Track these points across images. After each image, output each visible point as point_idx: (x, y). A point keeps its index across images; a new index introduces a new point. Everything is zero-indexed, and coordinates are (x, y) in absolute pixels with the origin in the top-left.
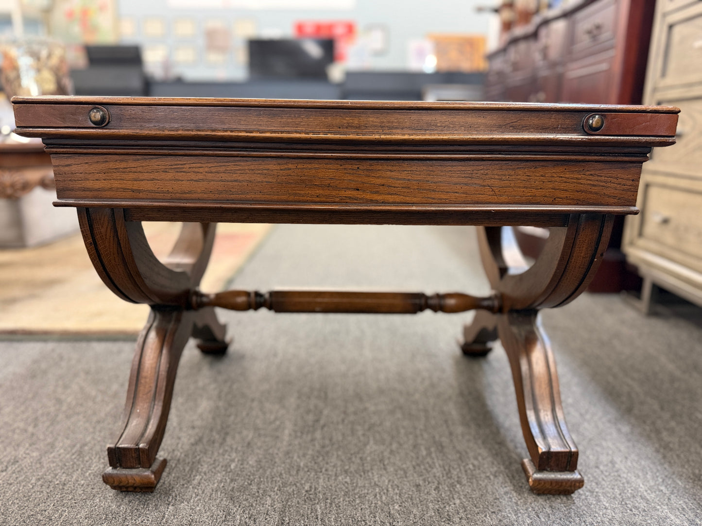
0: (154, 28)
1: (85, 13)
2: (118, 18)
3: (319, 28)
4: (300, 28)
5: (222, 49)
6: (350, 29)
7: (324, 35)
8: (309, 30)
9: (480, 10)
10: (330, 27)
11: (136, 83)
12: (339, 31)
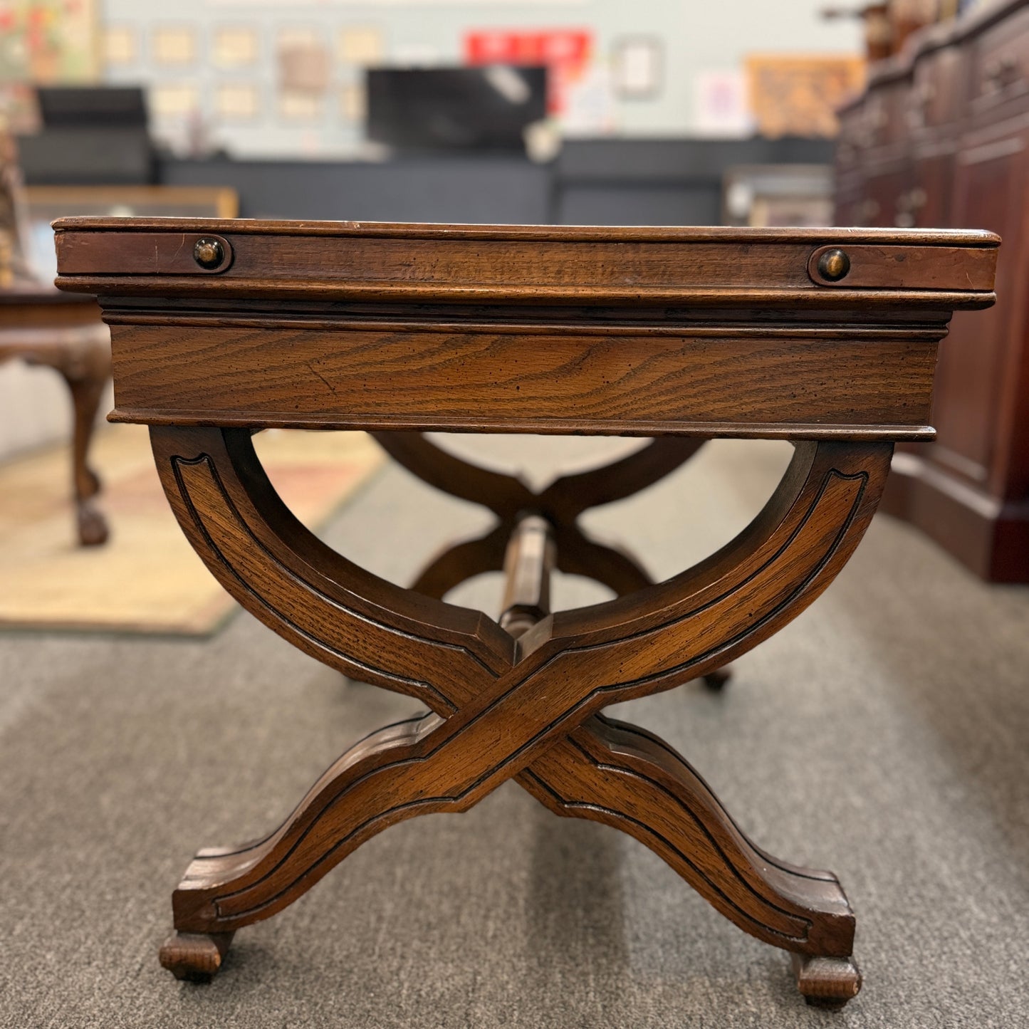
0: (175, 48)
1: (36, 16)
2: (101, 28)
3: (514, 42)
4: (475, 43)
5: (314, 91)
6: (580, 44)
7: (528, 55)
8: (495, 47)
9: (830, 15)
10: (541, 41)
11: (135, 162)
12: (559, 49)
